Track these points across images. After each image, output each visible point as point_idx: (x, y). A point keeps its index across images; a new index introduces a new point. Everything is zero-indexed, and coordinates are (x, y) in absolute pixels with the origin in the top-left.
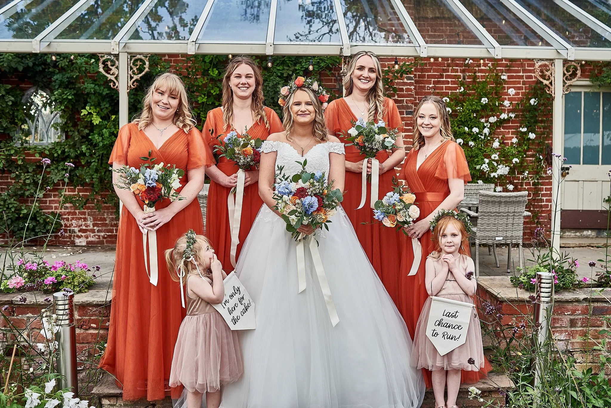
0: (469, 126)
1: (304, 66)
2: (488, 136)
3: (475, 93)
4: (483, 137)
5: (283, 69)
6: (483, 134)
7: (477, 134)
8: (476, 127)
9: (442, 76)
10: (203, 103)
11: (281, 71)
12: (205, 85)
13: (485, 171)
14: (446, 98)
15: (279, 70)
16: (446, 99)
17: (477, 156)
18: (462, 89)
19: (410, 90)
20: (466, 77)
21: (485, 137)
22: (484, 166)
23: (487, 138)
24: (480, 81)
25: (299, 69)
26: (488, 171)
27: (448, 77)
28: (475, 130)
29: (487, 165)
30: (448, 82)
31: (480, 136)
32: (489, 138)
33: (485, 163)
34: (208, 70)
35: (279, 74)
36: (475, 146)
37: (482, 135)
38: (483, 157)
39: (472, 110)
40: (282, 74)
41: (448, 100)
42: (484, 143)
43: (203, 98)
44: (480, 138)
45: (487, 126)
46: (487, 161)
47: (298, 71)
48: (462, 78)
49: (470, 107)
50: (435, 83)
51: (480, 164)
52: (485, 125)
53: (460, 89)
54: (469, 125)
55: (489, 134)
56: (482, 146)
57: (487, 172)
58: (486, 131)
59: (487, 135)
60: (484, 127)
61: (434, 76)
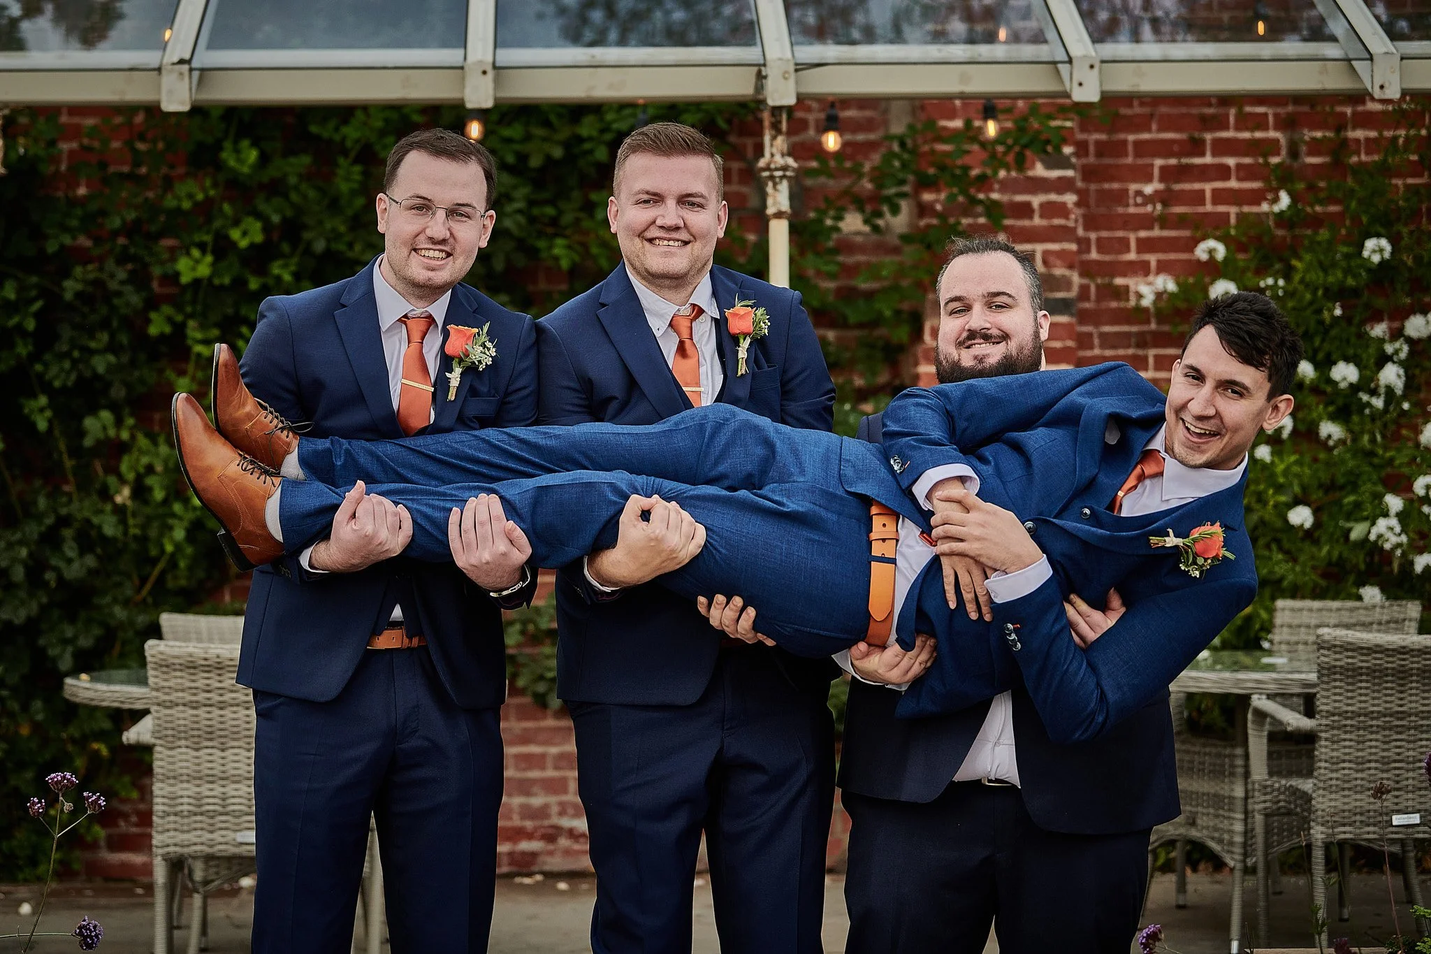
0: (1320, 356)
1: (615, 126)
2: (1405, 397)
3: (1341, 215)
4: (1378, 403)
5: (528, 138)
6: (1382, 390)
7: (1355, 388)
8: (1347, 360)
9: (1196, 147)
10: (197, 282)
11: (517, 147)
12: (206, 210)
13: (1387, 546)
14: (1212, 243)
15: (509, 140)
16: (1212, 248)
17: (1353, 484)
18: (1285, 200)
19: (1061, 210)
20: (1304, 148)
21: (1387, 403)
22: (1382, 524)
23: (1399, 404)
24: (1361, 163)
25: (590, 139)
26: (1399, 545)
27: (1223, 147)
28: (1345, 373)
29: (1394, 522)
30: (1224, 173)
31: (1365, 397)
32: (1406, 406)
33: (1386, 515)
34: (218, 147)
35: (510, 159)
36: (1342, 442)
37: (1374, 392)
38: (1380, 488)
39: (1327, 290)
40: (523, 158)
41: (1221, 251)
42: (1385, 426)
43: (197, 262)
44: (1368, 404)
45: (1397, 352)
46: (1394, 503)
47: (587, 146)
48: (1284, 152)
49: (1316, 276)
50: (1166, 174)
51: (1366, 519)
52: (1389, 349)
53: (1276, 200)
54: (1316, 351)
55: (1408, 386)
56: (1373, 440)
57: (1399, 552)
58: (1391, 375)
59: (1399, 392)
60: (1383, 359)
61: (1163, 149)
